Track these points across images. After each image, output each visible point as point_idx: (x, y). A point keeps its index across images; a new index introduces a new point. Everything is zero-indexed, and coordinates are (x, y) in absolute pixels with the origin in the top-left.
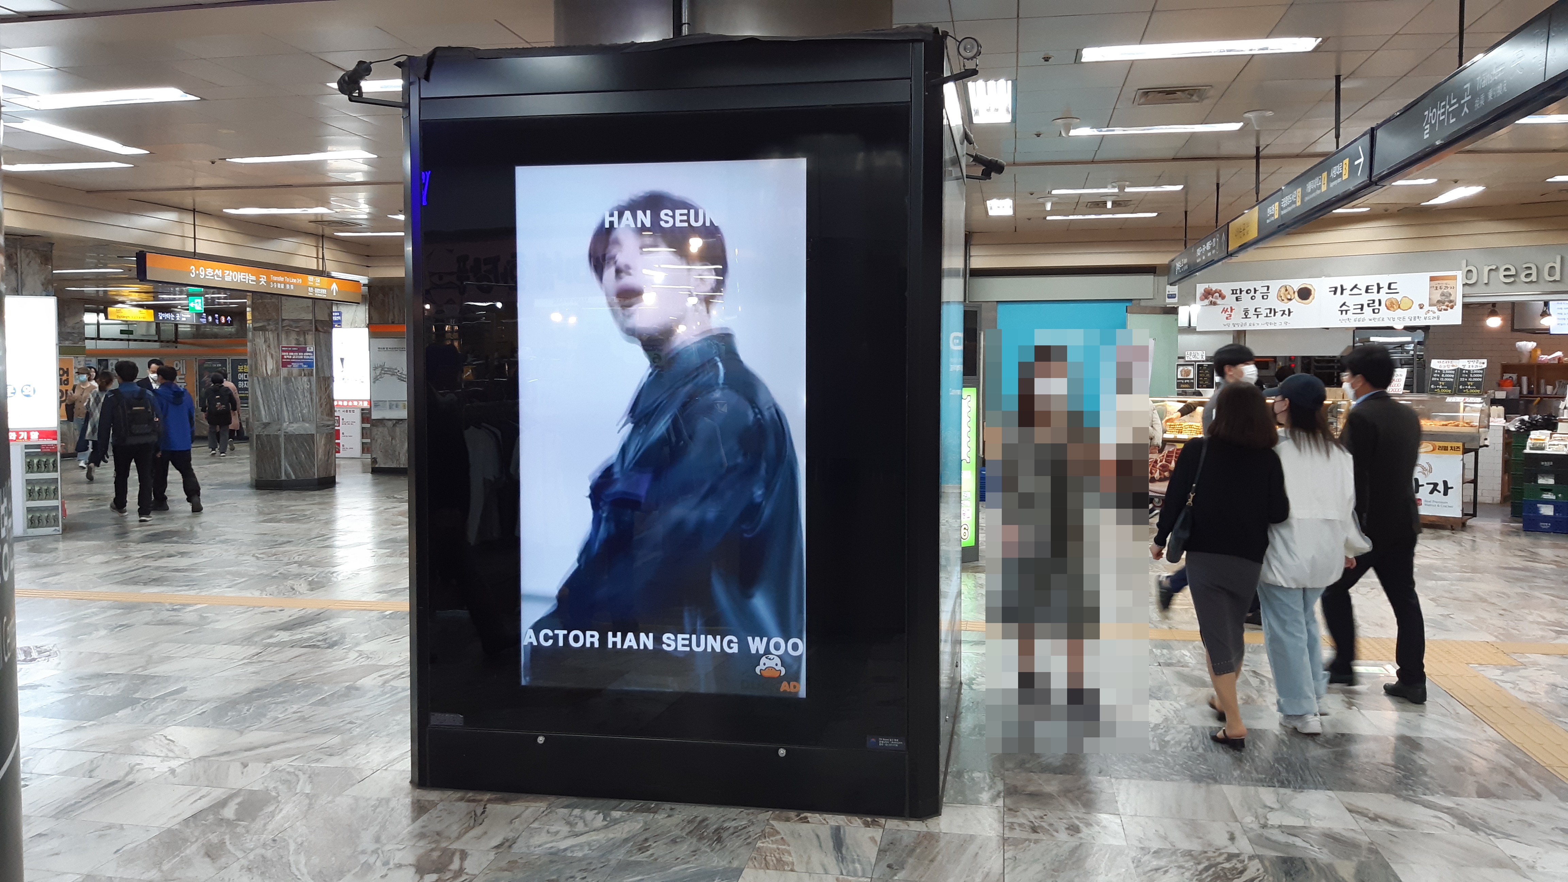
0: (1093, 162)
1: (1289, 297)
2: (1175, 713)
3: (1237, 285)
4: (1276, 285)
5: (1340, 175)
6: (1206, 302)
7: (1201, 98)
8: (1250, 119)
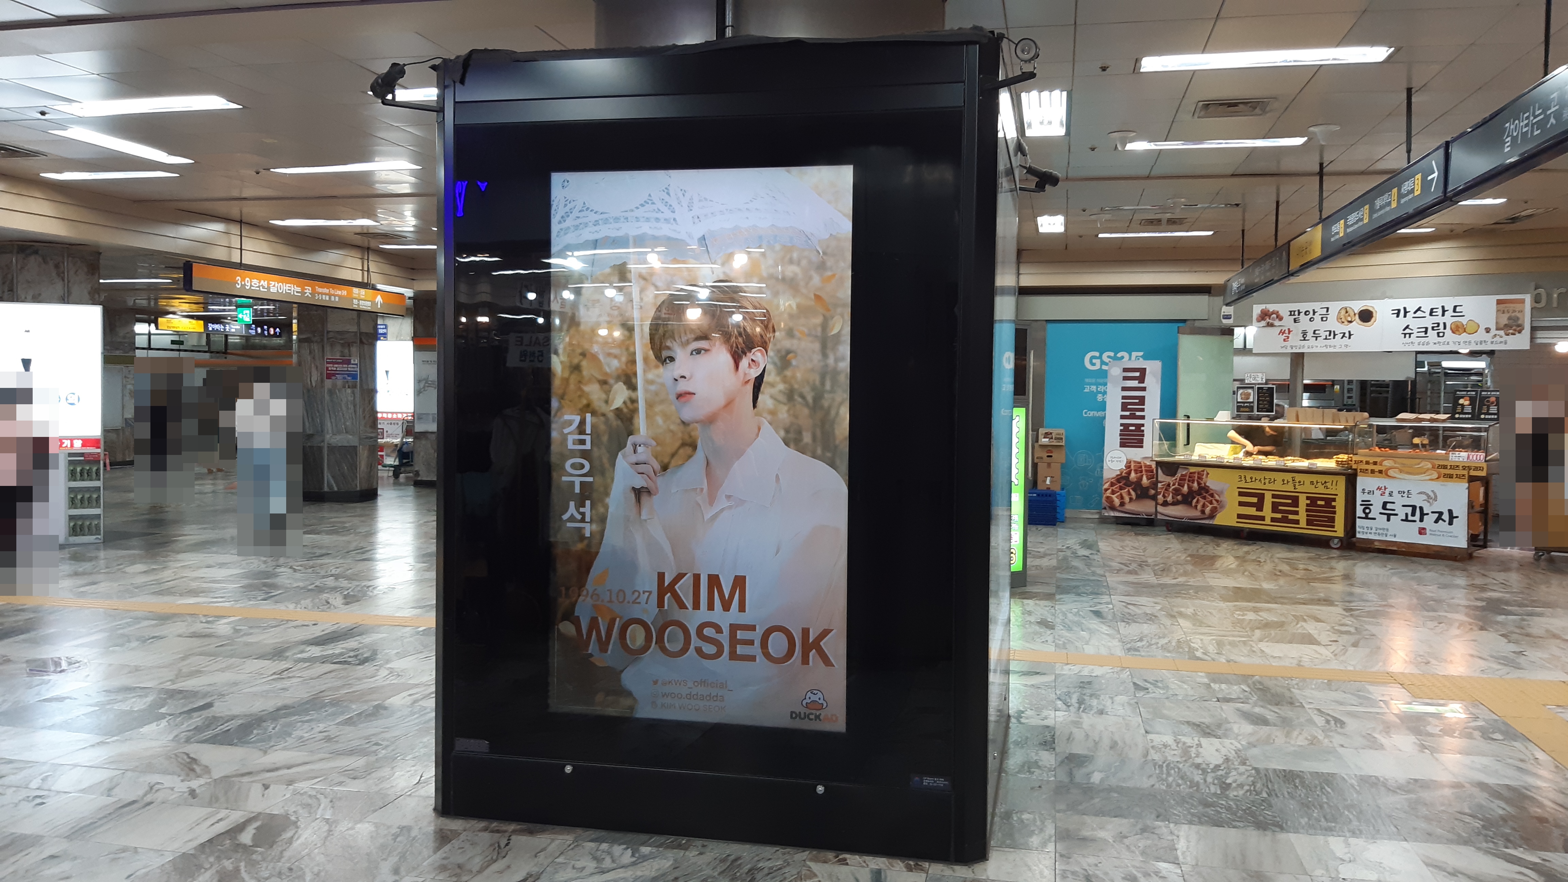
0: (1148, 177)
1: (1350, 320)
2: (1236, 753)
3: (1295, 307)
4: (1335, 307)
5: (1412, 191)
6: (1263, 323)
7: (1264, 112)
8: (1314, 133)
